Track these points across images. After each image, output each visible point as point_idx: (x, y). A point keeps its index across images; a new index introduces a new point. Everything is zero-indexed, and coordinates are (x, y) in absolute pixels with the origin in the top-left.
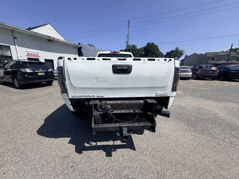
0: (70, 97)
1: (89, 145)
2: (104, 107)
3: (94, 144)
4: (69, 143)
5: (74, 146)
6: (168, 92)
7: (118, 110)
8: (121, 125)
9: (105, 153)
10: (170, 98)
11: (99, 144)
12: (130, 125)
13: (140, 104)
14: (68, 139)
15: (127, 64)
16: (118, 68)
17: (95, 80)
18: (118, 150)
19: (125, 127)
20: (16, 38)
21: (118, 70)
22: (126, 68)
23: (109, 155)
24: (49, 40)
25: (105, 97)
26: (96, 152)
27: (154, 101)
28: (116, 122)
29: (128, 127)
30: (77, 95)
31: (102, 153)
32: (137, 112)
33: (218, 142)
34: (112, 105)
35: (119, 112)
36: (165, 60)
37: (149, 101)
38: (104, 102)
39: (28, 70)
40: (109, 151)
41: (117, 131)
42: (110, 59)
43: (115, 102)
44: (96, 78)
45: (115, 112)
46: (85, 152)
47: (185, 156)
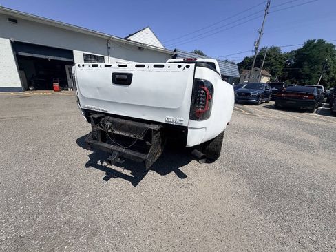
0: (82, 107)
3: (105, 164)
4: (88, 156)
5: (89, 160)
7: (120, 130)
9: (105, 176)
10: (189, 129)
14: (90, 152)
15: (127, 72)
16: (117, 76)
17: (98, 91)
19: (117, 151)
21: (117, 79)
22: (126, 77)
24: (140, 48)
25: (109, 112)
26: (100, 171)
29: (119, 152)
32: (137, 137)
34: (113, 123)
35: (118, 132)
36: (179, 67)
38: (107, 118)
40: (110, 174)
42: (111, 66)
43: (116, 120)
44: (98, 88)
45: (115, 131)
46: (91, 168)
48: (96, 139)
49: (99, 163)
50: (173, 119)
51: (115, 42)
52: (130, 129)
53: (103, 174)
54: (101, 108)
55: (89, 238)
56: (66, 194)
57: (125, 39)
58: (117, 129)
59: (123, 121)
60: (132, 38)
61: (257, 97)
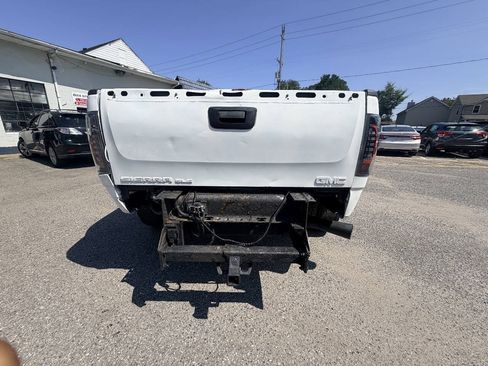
0: (118, 183)
1: (163, 289)
2: (190, 206)
4: (122, 281)
5: (132, 288)
6: (346, 177)
7: (222, 215)
8: (226, 252)
10: (351, 192)
11: (186, 287)
12: (249, 251)
13: (275, 204)
15: (244, 105)
16: (223, 114)
17: (170, 145)
18: (222, 304)
19: (235, 255)
20: (54, 68)
21: (223, 120)
22: (242, 115)
23: (201, 314)
24: (117, 72)
25: (193, 185)
27: (310, 198)
28: (218, 242)
30: (133, 178)
31: (186, 309)
32: (267, 221)
33: (471, 304)
35: (224, 219)
36: (342, 96)
37: (297, 197)
38: (192, 195)
39: (74, 131)
40: (202, 305)
41: (218, 264)
42: (204, 94)
43: (216, 196)
44: (172, 139)
45: (216, 219)
46: (150, 304)
47: (381, 334)
49: (158, 287)
50: (328, 179)
51: (66, 58)
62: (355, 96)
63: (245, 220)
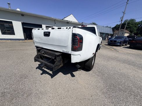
0: (35, 45)
3: (43, 68)
5: (38, 66)
10: (71, 55)
17: (39, 39)
18: (47, 74)
20: (55, 23)
21: (45, 34)
22: (48, 33)
24: (67, 23)
25: (43, 47)
29: (45, 63)
34: (45, 52)
36: (67, 28)
42: (43, 29)
43: (46, 50)
45: (46, 55)
46: (38, 69)
48: (38, 58)
51: (58, 21)
52: (50, 54)
53: (41, 72)
54: (41, 46)
55: (27, 96)
56: (25, 78)
57: (63, 19)
58: (46, 54)
59: (48, 51)
60: (65, 19)
61: (120, 43)
62: (70, 28)
63: (49, 57)
